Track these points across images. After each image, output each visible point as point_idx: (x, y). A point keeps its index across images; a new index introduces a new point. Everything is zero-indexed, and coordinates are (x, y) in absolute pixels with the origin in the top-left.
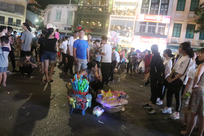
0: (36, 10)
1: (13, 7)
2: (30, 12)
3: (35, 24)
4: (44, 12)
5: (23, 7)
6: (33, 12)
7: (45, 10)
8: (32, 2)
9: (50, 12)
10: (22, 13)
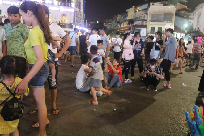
0: (185, 15)
1: (162, 16)
2: (179, 18)
3: (184, 29)
4: (194, 15)
5: (172, 14)
6: (182, 17)
7: (195, 11)
8: (182, 7)
9: (200, 12)
10: (171, 20)
